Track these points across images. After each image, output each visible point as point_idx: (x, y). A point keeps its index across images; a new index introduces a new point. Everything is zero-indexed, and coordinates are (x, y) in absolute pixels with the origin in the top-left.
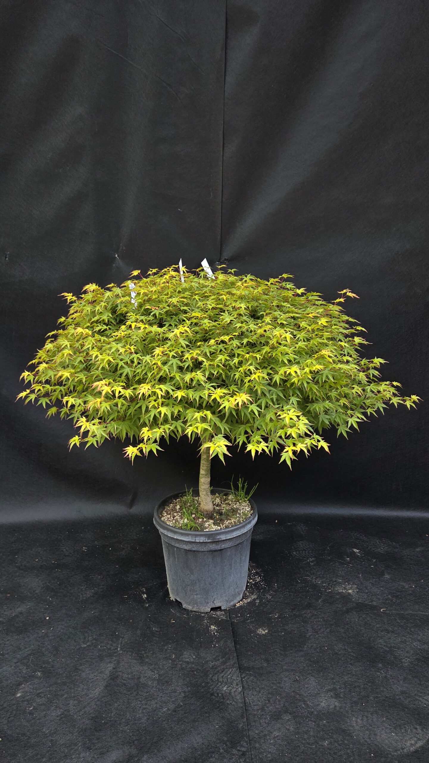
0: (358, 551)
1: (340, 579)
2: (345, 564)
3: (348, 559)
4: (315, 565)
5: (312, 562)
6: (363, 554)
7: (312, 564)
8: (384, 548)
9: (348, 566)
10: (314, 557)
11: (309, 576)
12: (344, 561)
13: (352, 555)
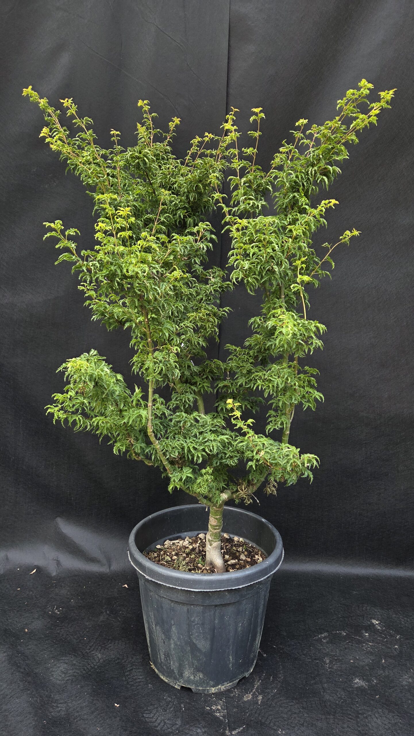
0: (377, 622)
2: (364, 643)
3: (367, 634)
4: (327, 643)
5: (325, 638)
6: (384, 626)
7: (325, 641)
12: (363, 638)
13: (370, 628)
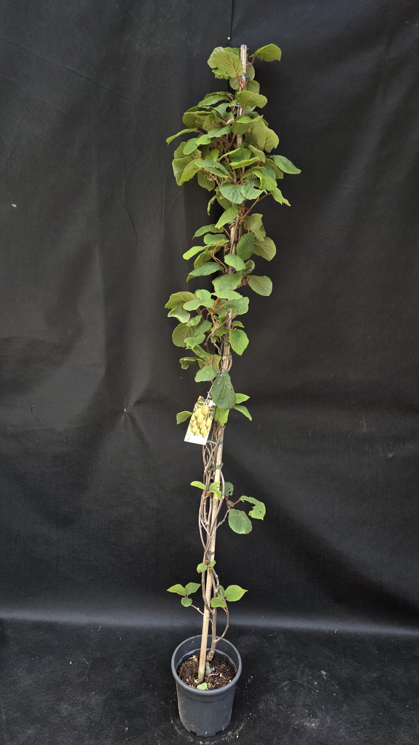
1: (307, 710)
8: (347, 669)
9: (315, 692)
10: (289, 680)
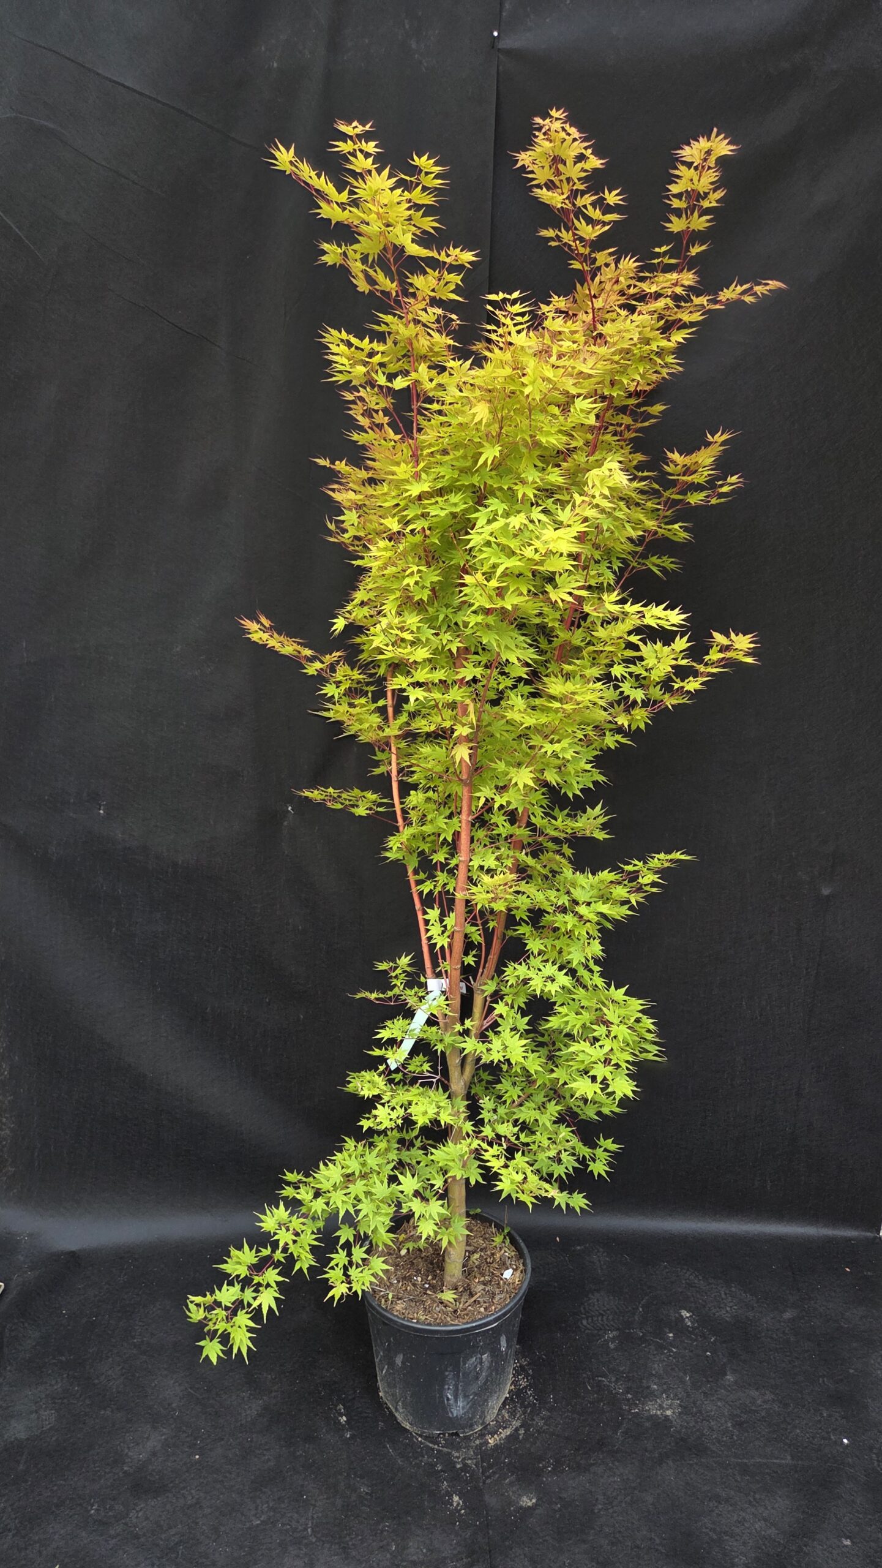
0: (688, 1315)
1: (655, 1384)
2: (665, 1348)
3: (671, 1335)
5: (613, 1340)
6: (696, 1321)
7: (612, 1346)
8: (731, 1307)
9: (670, 1351)
10: (618, 1329)
11: (605, 1376)
12: (664, 1341)
13: (678, 1325)
